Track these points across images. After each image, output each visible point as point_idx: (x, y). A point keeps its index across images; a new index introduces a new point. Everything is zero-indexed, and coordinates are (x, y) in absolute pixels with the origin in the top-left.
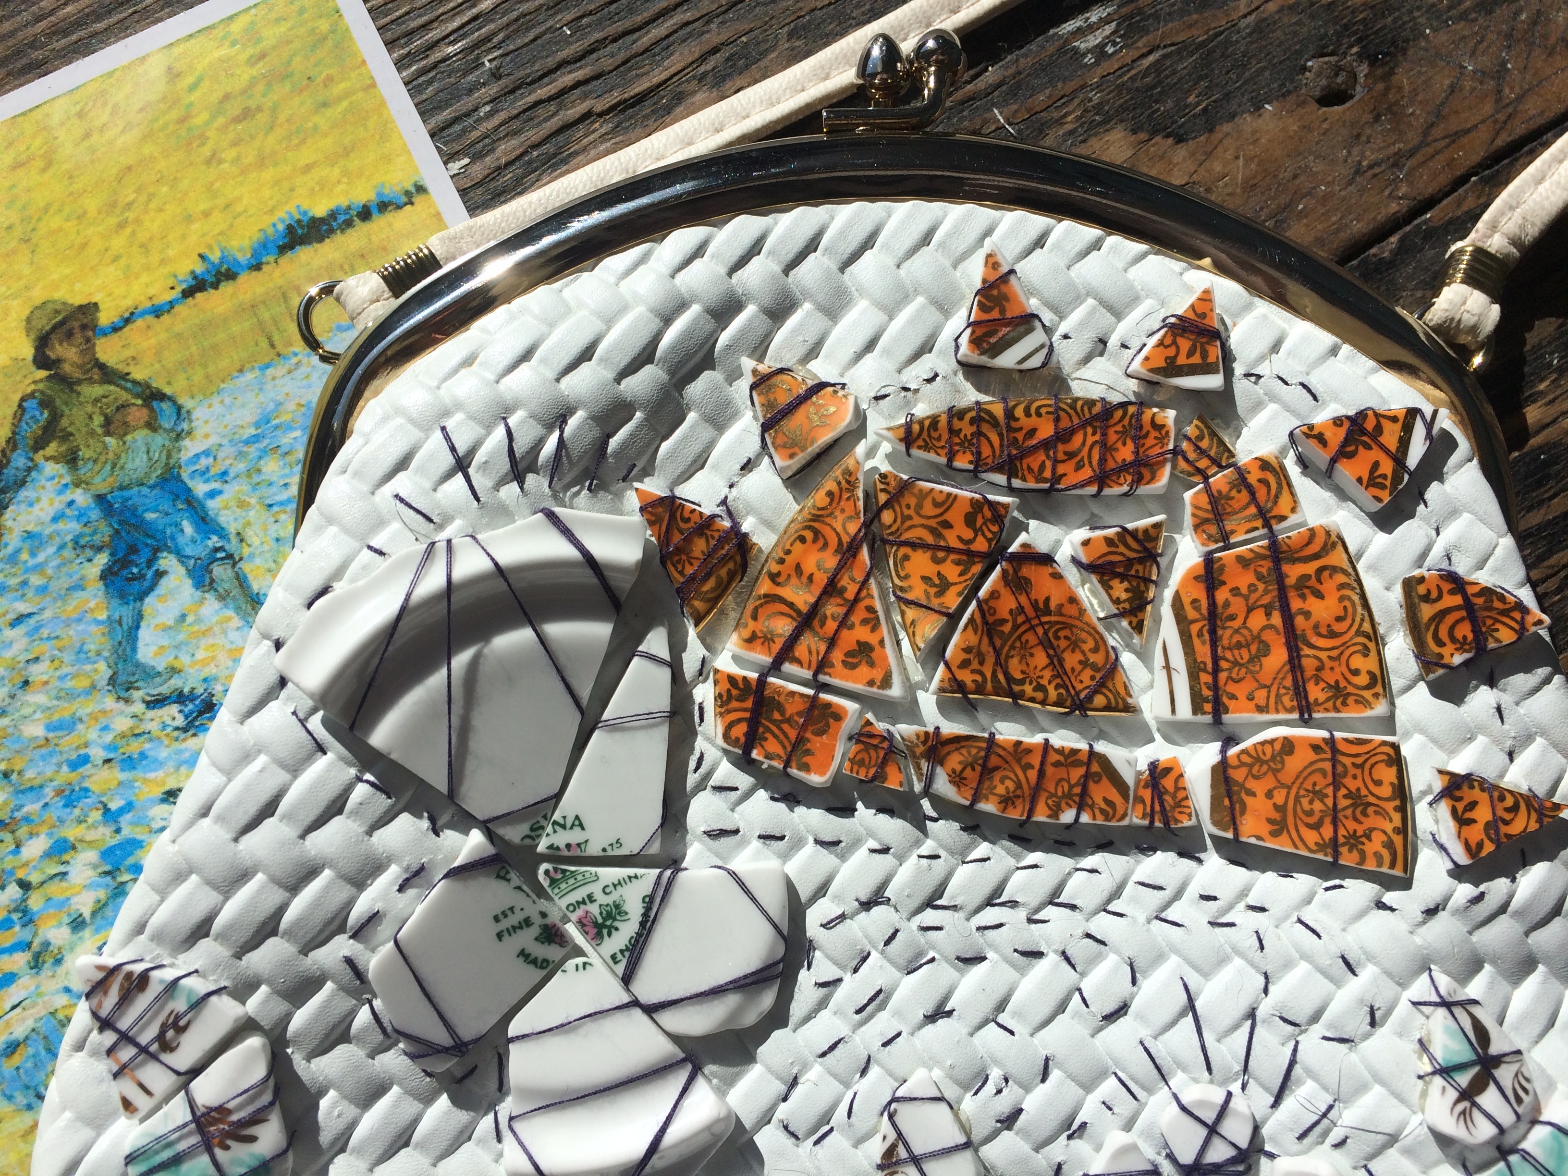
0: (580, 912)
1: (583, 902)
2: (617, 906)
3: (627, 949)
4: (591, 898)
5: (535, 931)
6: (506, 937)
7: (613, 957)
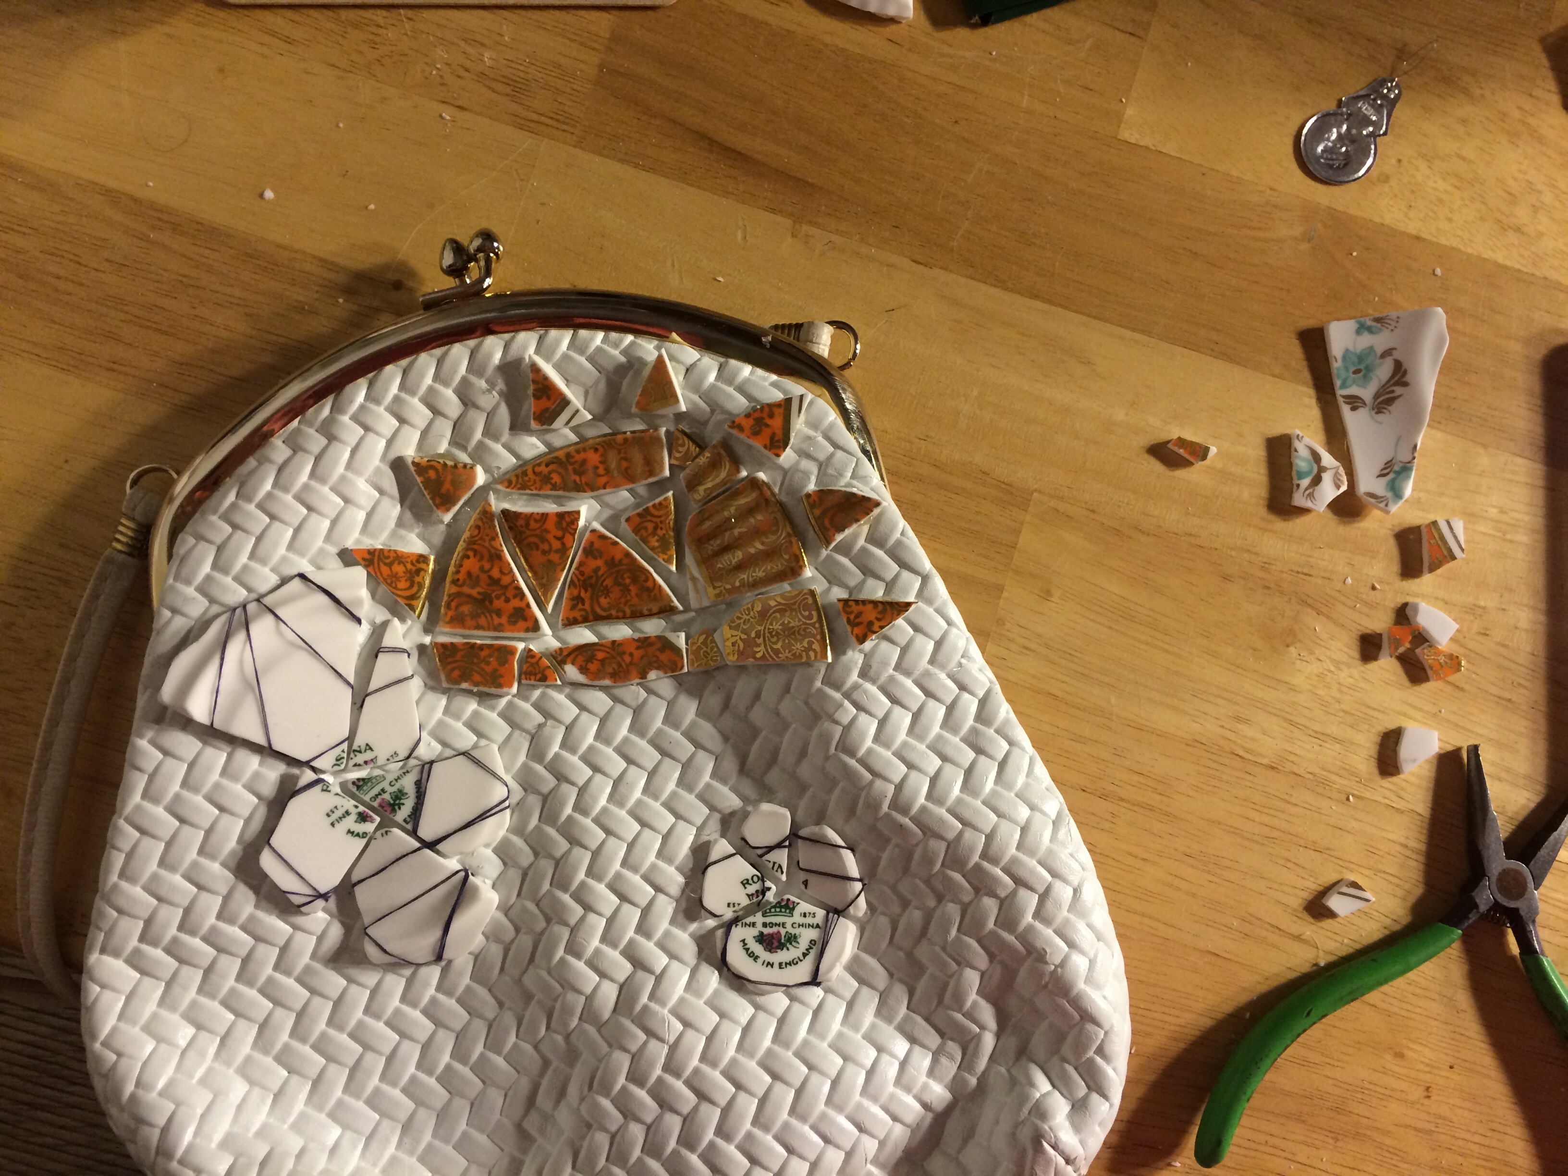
0: (378, 800)
1: (380, 794)
2: (400, 791)
3: (412, 814)
4: (383, 791)
5: (353, 817)
6: (337, 825)
7: (405, 821)
